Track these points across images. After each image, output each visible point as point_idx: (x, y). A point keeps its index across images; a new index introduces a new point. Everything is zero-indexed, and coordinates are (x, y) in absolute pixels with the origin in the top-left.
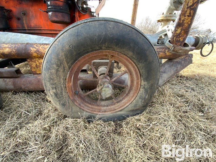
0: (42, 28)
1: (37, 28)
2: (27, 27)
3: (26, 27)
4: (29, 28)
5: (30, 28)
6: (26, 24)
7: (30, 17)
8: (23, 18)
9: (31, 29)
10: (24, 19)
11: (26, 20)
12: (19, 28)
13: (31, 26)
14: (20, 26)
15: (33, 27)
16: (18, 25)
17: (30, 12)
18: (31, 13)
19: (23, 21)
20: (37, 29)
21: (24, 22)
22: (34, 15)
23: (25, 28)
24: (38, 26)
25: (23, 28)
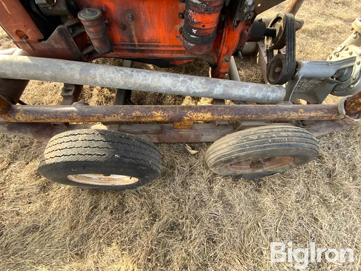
0: (160, 43)
1: (152, 42)
2: (138, 42)
3: (136, 41)
4: (141, 44)
5: (143, 42)
6: (137, 37)
7: (143, 25)
8: (129, 25)
9: (144, 44)
10: (132, 27)
11: (135, 30)
12: (125, 42)
13: (144, 39)
14: (126, 40)
15: (147, 42)
16: (123, 38)
17: (142, 13)
18: (143, 16)
19: (131, 31)
20: (152, 44)
21: (134, 33)
22: (149, 19)
23: (134, 42)
24: (155, 41)
25: (132, 42)
